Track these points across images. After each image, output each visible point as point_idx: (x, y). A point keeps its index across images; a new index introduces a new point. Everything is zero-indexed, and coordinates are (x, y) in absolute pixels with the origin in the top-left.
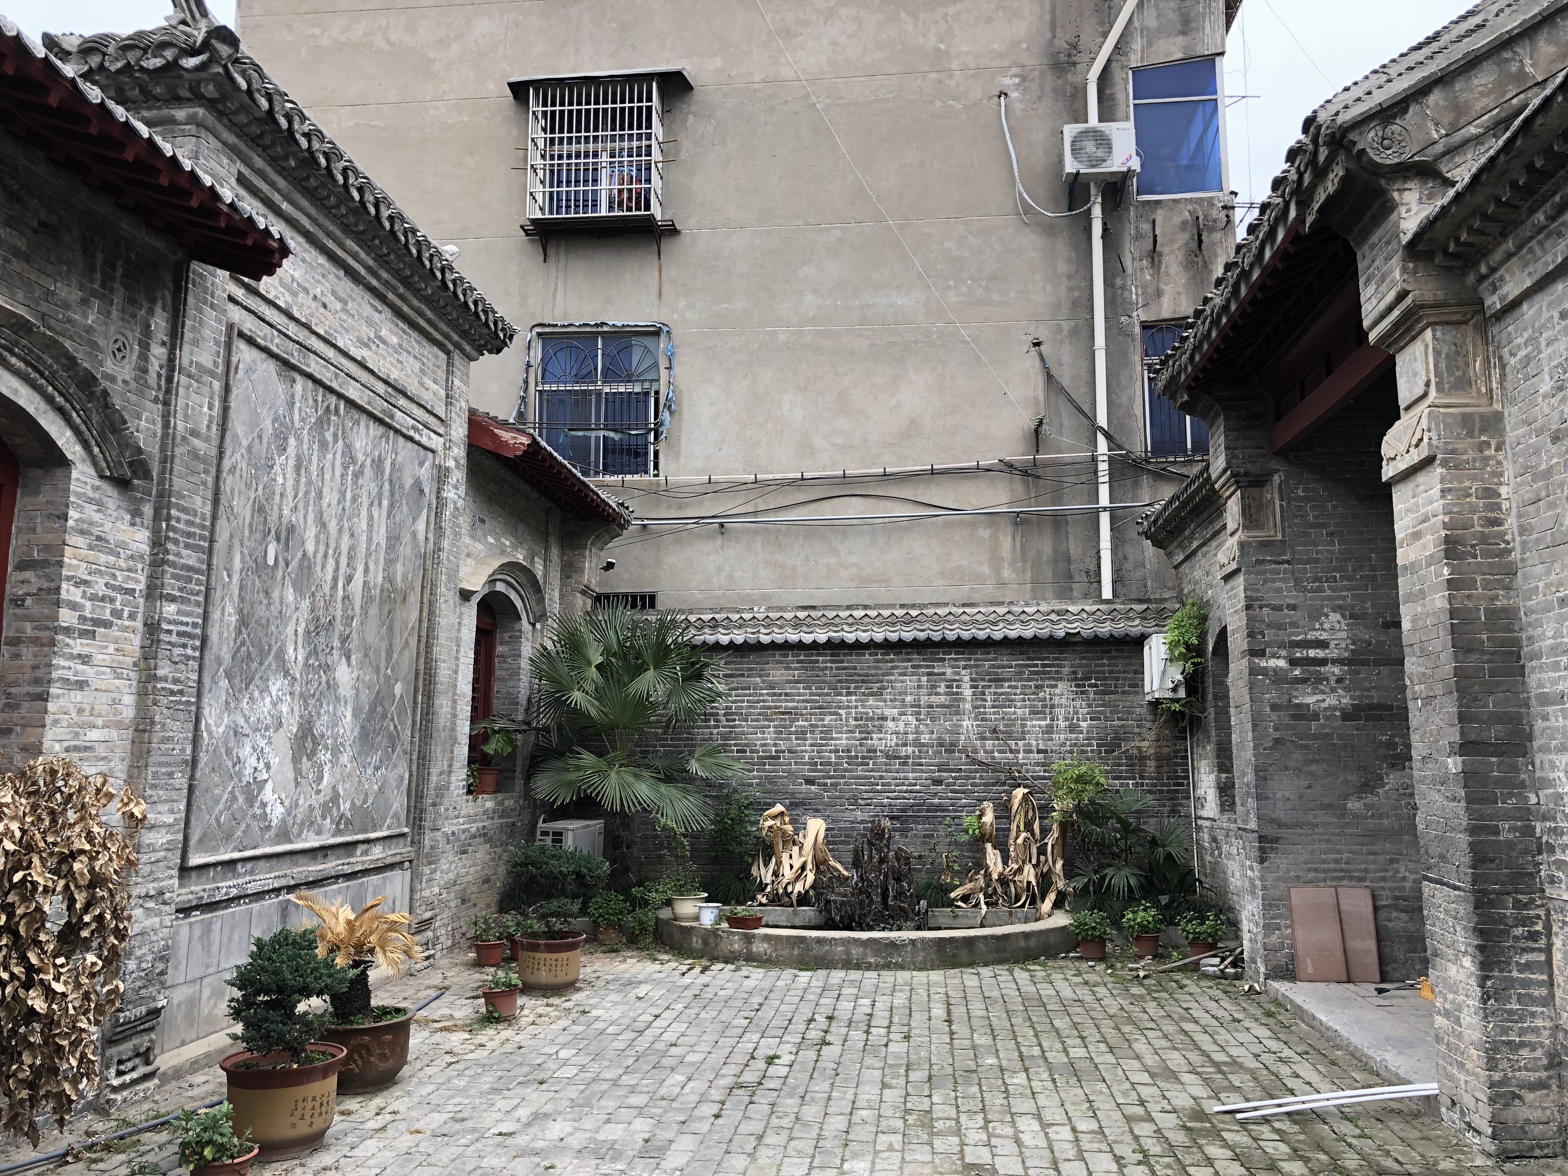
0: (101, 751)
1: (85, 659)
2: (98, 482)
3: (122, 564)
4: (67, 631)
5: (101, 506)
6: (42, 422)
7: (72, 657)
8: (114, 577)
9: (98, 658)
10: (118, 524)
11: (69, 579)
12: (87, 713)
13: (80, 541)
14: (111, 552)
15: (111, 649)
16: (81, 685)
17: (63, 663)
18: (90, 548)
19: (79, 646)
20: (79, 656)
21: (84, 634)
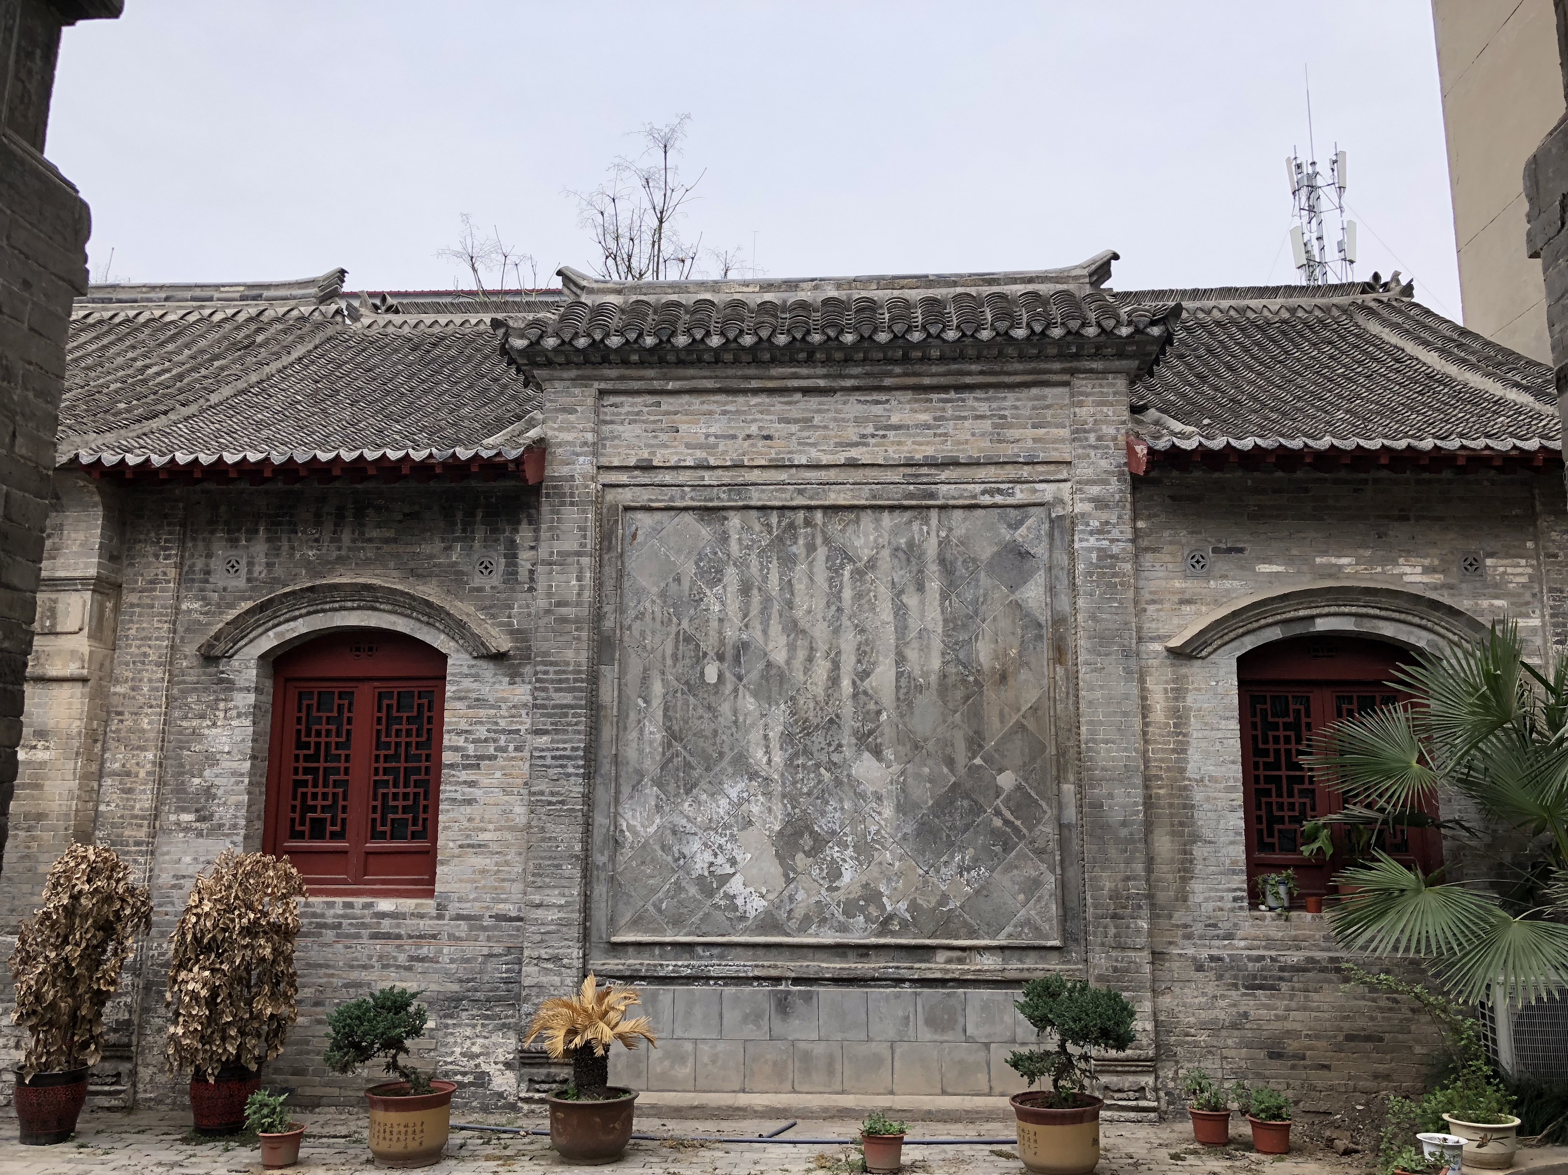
0: (495, 847)
1: (472, 784)
2: (473, 662)
3: (503, 712)
4: (452, 766)
5: (476, 677)
6: (418, 636)
7: (458, 783)
8: (496, 723)
9: (485, 781)
10: (497, 686)
11: (449, 732)
12: (477, 820)
13: (459, 705)
14: (492, 707)
15: (498, 774)
16: (469, 802)
17: (448, 788)
18: (469, 707)
19: (464, 775)
20: (465, 782)
21: (466, 767)
